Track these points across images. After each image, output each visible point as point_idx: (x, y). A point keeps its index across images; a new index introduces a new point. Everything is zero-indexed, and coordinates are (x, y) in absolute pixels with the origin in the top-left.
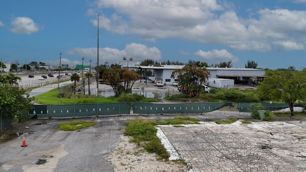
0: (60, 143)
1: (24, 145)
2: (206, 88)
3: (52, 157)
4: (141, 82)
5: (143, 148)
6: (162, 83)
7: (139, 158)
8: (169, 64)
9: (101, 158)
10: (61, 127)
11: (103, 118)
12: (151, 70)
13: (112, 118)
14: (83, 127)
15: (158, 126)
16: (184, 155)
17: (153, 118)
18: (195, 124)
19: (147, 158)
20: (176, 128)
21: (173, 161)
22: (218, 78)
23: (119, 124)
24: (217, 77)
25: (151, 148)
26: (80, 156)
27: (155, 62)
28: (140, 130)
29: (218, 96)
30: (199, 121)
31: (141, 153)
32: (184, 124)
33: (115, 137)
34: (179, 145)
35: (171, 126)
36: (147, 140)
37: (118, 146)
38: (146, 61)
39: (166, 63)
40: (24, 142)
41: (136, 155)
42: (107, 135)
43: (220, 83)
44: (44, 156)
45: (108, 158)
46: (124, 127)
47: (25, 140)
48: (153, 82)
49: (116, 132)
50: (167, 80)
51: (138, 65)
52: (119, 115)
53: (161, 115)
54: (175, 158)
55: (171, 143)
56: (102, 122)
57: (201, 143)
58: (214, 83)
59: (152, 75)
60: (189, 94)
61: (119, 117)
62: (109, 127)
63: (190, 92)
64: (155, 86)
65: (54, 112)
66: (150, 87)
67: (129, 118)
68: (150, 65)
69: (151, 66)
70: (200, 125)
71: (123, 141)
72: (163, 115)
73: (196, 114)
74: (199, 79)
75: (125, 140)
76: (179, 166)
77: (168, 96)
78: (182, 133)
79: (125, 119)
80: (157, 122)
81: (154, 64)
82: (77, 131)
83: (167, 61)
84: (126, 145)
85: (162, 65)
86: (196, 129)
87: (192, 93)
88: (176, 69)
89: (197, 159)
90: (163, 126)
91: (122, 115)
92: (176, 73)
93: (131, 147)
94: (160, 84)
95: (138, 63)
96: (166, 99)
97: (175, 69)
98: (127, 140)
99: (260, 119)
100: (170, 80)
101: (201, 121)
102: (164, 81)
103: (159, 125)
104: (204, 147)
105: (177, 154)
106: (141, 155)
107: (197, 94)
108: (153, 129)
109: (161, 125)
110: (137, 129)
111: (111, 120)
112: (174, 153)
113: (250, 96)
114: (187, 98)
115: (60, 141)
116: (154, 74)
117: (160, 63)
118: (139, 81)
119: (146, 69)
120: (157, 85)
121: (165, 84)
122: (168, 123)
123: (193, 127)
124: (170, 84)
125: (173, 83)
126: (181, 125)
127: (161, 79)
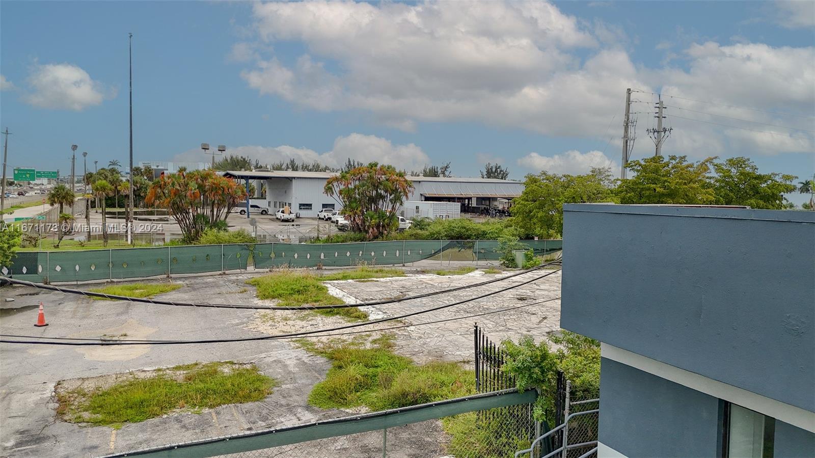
1: (42, 324)
3: (125, 335)
5: (312, 312)
6: (291, 213)
9: (236, 329)
11: (186, 279)
13: (208, 277)
14: (153, 293)
15: (324, 283)
18: (398, 277)
19: (326, 321)
20: (363, 283)
22: (425, 200)
23: (235, 285)
24: (423, 199)
28: (293, 287)
29: (432, 234)
30: (403, 274)
32: (377, 278)
35: (350, 281)
36: (315, 301)
37: (258, 313)
40: (41, 317)
41: (303, 320)
42: (219, 300)
43: (429, 211)
44: (105, 335)
45: (250, 327)
46: (251, 288)
47: (43, 312)
48: (264, 212)
49: (238, 295)
50: (302, 206)
52: (220, 272)
53: (318, 269)
54: (379, 317)
56: (192, 284)
58: (418, 212)
60: (367, 232)
61: (225, 276)
62: (217, 290)
63: (369, 228)
64: (272, 220)
65: (58, 268)
66: (260, 223)
67: (248, 276)
70: (407, 278)
72: (322, 269)
73: (393, 265)
74: (388, 198)
75: (267, 305)
77: (317, 239)
78: (378, 289)
79: (241, 277)
80: (319, 276)
86: (401, 282)
87: (373, 229)
90: (334, 281)
91: (227, 272)
92: (335, 184)
94: (286, 216)
98: (272, 304)
99: (516, 266)
100: (311, 205)
101: (407, 273)
102: (295, 209)
103: (326, 280)
105: (380, 313)
106: (312, 319)
107: (385, 232)
108: (319, 286)
109: (331, 280)
111: (208, 280)
112: (373, 312)
113: (497, 233)
114: (361, 241)
115: (118, 315)
120: (277, 218)
121: (298, 216)
122: (345, 278)
123: (396, 281)
124: (310, 216)
125: (318, 213)
126: (370, 279)
127: (286, 203)
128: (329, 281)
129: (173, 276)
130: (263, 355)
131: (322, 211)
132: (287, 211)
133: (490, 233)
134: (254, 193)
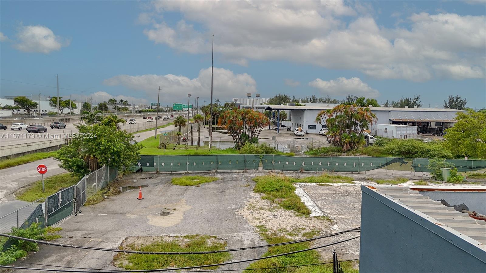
0: (180, 197)
1: (140, 198)
2: (372, 138)
3: (175, 210)
4: (270, 129)
5: (279, 205)
6: (302, 131)
7: (274, 213)
8: (314, 101)
9: (230, 213)
10: (176, 182)
11: (224, 174)
12: (286, 111)
13: (235, 173)
14: (202, 183)
15: (297, 184)
16: (329, 213)
17: (289, 175)
18: (347, 183)
19: (284, 214)
20: (321, 186)
21: (315, 217)
22: (392, 124)
23: (246, 180)
24: (391, 122)
25: (288, 204)
26: (206, 210)
27: (291, 98)
28: (274, 186)
29: (388, 150)
30: (353, 180)
31: (276, 210)
32: (332, 183)
33: (242, 193)
34: (324, 203)
35: (313, 184)
36: (284, 198)
37: (248, 202)
38: (276, 97)
39: (309, 100)
40: (140, 194)
41: (270, 211)
42: (232, 191)
43: (394, 132)
44: (166, 208)
45: (238, 212)
46: (253, 184)
47: (141, 192)
48: (289, 130)
49: (244, 188)
50: (310, 127)
51: (265, 104)
52: (244, 171)
53: (301, 172)
54: (317, 215)
55: (313, 201)
56: (224, 178)
57: (351, 202)
58: (386, 132)
59: (288, 119)
60: (343, 146)
61: (245, 173)
62: (235, 183)
63: (344, 144)
64: (291, 135)
65: (163, 164)
66: (284, 137)
67: (257, 174)
68: (283, 103)
69: (286, 105)
70: (353, 184)
71: (253, 197)
72: (303, 172)
73: (351, 172)
74: (359, 125)
75: (256, 197)
76: (322, 221)
77: (312, 149)
78: (329, 192)
79: (252, 175)
80: (295, 179)
81: (290, 102)
82: (195, 186)
83: (311, 97)
84: (258, 201)
85: (303, 102)
86: (347, 188)
87: (347, 145)
88: (324, 110)
89: (344, 216)
90: (304, 183)
91: (247, 171)
92: (323, 116)
93: (264, 203)
94: (299, 133)
95: (265, 101)
96: (308, 153)
97: (322, 110)
98: (259, 197)
99: (442, 180)
100: (315, 126)
101: (356, 181)
102: (305, 128)
103: (297, 182)
104: (355, 206)
105: (320, 211)
106: (276, 211)
107: (355, 147)
108: (290, 186)
109: (301, 182)
110: (269, 186)
111: (234, 175)
112: (316, 211)
113: (438, 151)
114: (339, 152)
115: (179, 195)
116: (290, 118)
117: (300, 100)
118: (268, 127)
119: (278, 110)
120: (294, 134)
121: (307, 132)
122: (311, 181)
123: (344, 186)
124: (315, 133)
125: (320, 131)
126: (327, 184)
127: (300, 124)
128: (299, 183)
129: (219, 171)
130: (235, 235)
131: (321, 130)
132: (300, 130)
133: (433, 150)
134: (286, 117)
